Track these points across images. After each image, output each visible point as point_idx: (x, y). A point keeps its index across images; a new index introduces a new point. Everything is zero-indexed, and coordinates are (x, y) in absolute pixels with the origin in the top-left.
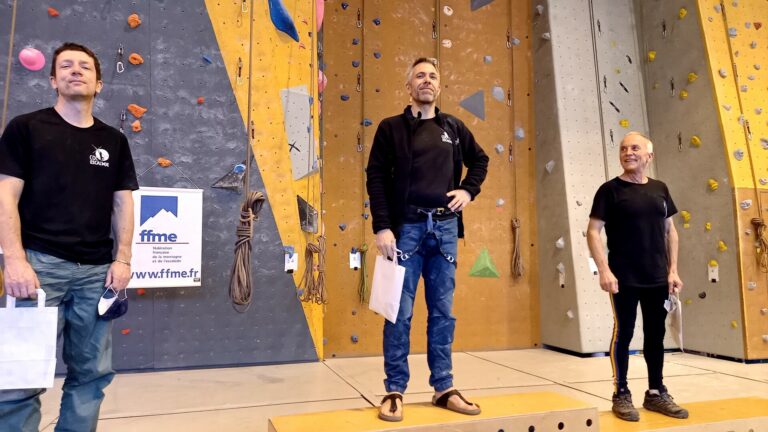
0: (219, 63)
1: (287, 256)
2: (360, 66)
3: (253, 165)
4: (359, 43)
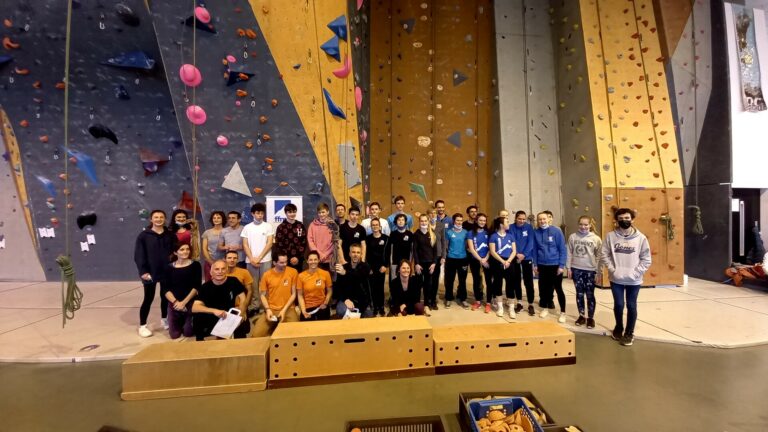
0: (305, 136)
2: (390, 123)
3: (326, 183)
4: (389, 111)
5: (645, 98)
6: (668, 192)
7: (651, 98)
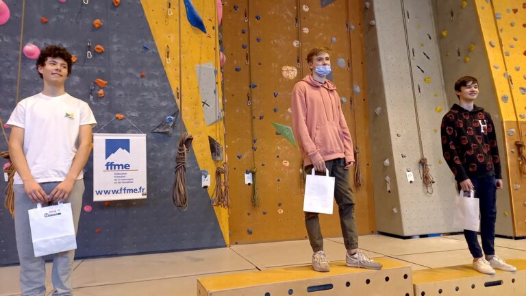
0: (154, 50)
1: (203, 177)
2: (248, 48)
3: (179, 117)
4: (247, 32)
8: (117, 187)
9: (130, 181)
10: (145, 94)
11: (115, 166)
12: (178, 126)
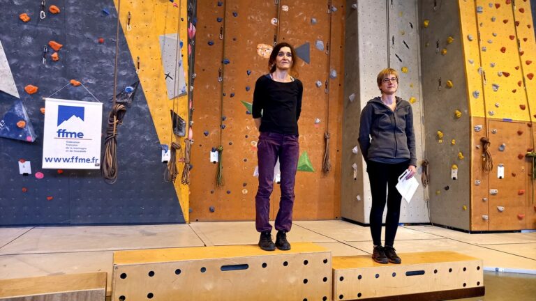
0: (114, 15)
1: (163, 151)
2: (223, 22)
3: (139, 88)
4: (223, 5)
5: (511, 23)
6: (533, 125)
7: (517, 24)
8: (69, 156)
9: (83, 150)
10: (103, 61)
11: (67, 133)
12: (139, 97)
